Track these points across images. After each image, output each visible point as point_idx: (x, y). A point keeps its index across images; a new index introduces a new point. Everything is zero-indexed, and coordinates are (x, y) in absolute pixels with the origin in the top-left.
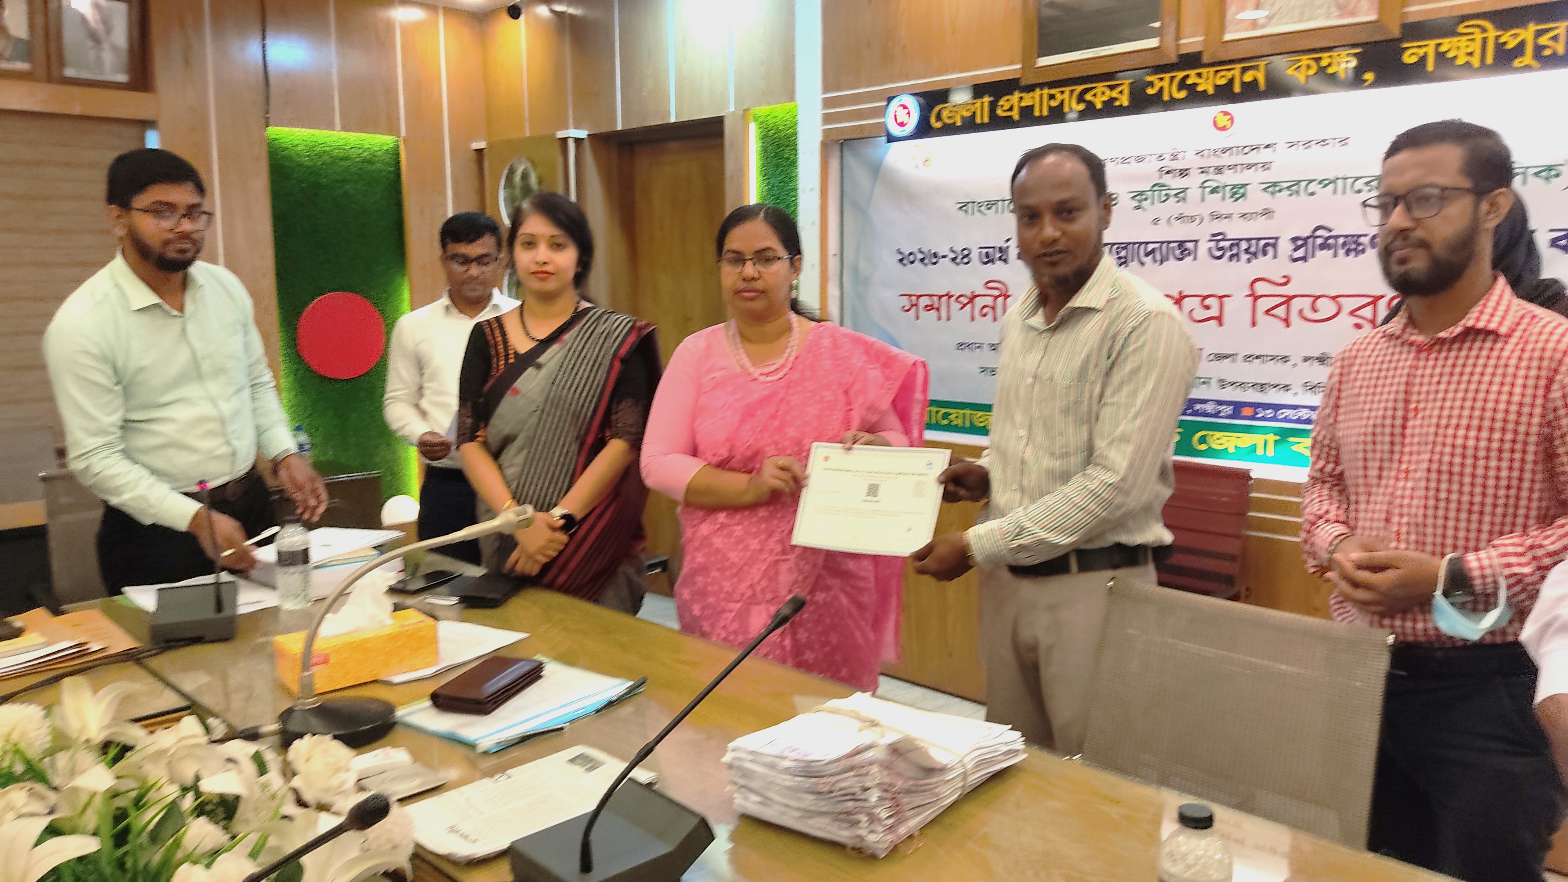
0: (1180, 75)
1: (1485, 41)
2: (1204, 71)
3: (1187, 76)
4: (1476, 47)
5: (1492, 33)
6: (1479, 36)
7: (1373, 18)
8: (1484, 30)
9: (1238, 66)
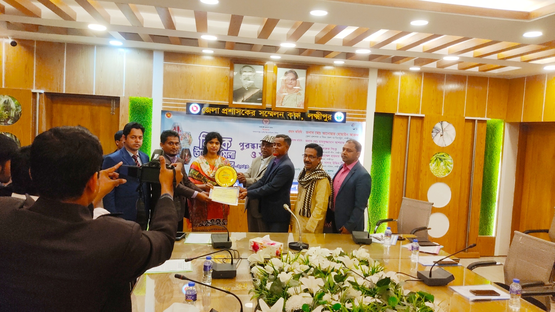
0: (266, 112)
1: (320, 116)
2: (271, 112)
3: (268, 112)
4: (319, 116)
5: (321, 115)
6: (319, 115)
7: (303, 108)
8: (320, 114)
9: (278, 112)
